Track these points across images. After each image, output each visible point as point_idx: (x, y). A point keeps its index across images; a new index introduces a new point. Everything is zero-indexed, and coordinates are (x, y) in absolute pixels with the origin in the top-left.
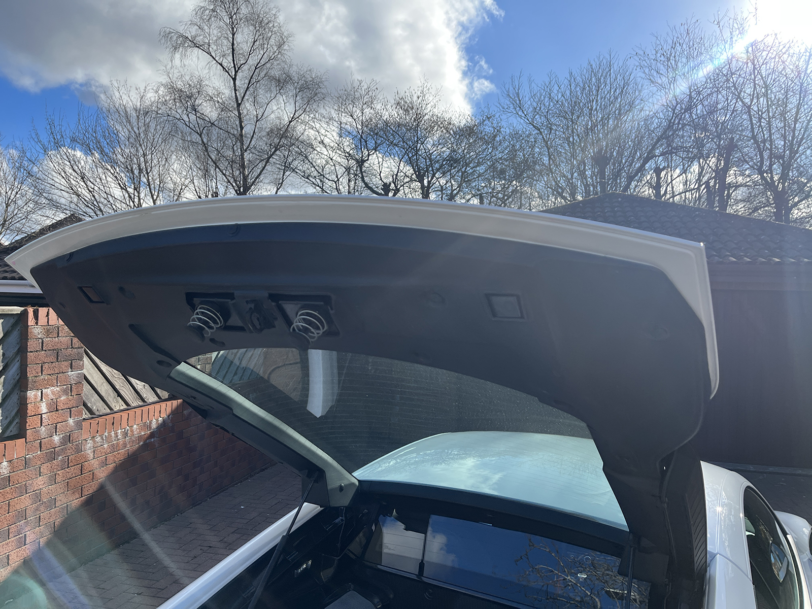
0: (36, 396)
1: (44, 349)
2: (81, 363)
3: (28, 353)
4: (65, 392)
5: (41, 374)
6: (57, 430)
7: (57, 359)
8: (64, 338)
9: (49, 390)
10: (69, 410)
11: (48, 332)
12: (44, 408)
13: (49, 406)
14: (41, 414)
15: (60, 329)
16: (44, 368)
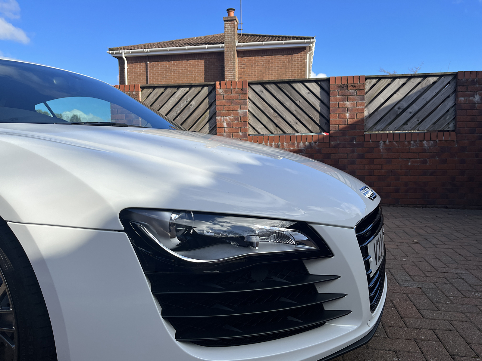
0: (221, 119)
1: (224, 99)
2: (246, 106)
3: (217, 101)
4: (237, 119)
5: (223, 110)
6: (233, 136)
7: (232, 104)
8: (235, 95)
9: (227, 118)
10: (239, 128)
11: (226, 92)
12: (225, 125)
13: (227, 124)
14: (224, 128)
15: (232, 90)
16: (225, 108)
